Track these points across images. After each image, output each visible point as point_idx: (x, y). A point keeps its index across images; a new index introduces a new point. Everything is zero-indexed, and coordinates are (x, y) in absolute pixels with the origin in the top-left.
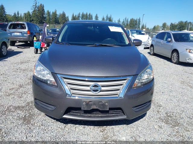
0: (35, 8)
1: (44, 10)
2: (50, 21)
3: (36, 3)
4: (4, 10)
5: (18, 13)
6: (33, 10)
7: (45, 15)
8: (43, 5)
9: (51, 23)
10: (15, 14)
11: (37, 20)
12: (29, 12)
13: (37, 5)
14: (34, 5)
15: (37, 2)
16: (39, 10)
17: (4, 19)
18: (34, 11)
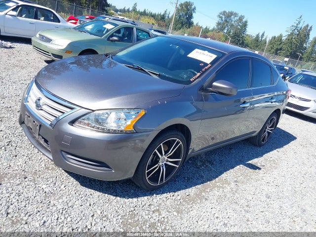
0: (295, 30)
1: (308, 35)
2: (311, 55)
3: (299, 23)
4: (245, 28)
5: (263, 35)
6: (290, 33)
7: (306, 45)
8: (311, 27)
9: (312, 59)
10: (258, 35)
11: (288, 50)
12: (281, 36)
13: (300, 26)
14: (295, 25)
15: (302, 21)
16: (298, 35)
17: (239, 41)
18: (289, 35)
